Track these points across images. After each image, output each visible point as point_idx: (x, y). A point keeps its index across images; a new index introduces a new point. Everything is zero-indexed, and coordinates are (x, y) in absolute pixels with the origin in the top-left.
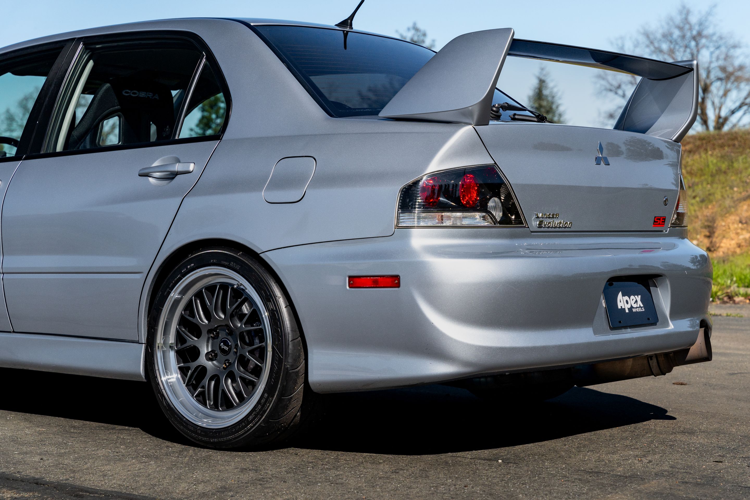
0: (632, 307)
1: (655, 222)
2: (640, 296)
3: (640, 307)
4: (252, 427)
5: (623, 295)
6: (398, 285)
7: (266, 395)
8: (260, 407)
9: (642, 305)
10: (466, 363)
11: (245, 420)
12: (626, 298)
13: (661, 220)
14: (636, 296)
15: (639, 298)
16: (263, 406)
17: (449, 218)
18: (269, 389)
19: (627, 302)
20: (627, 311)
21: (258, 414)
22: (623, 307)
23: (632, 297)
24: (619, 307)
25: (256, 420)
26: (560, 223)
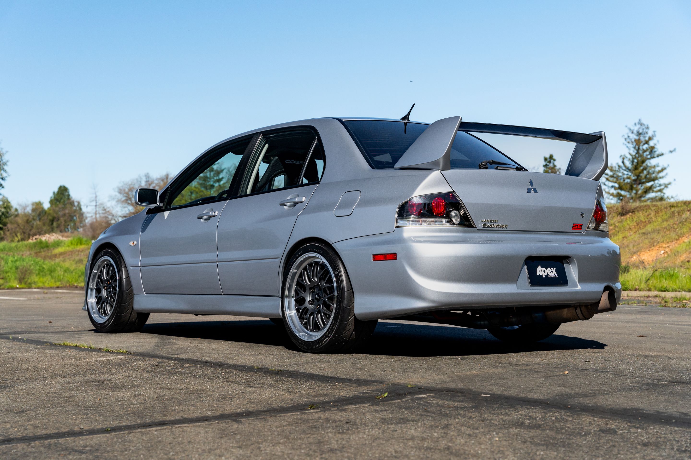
0: (548, 274)
1: (573, 227)
2: (555, 269)
3: (554, 275)
4: (327, 340)
5: (542, 267)
6: (395, 259)
7: (334, 321)
8: (331, 328)
9: (556, 274)
10: (433, 301)
11: (324, 336)
12: (544, 269)
13: (579, 226)
14: (552, 269)
15: (554, 270)
16: (332, 328)
17: (425, 222)
18: (335, 319)
19: (544, 272)
20: (544, 277)
21: (330, 332)
22: (541, 274)
23: (549, 269)
24: (538, 274)
25: (329, 335)
26: (499, 225)
